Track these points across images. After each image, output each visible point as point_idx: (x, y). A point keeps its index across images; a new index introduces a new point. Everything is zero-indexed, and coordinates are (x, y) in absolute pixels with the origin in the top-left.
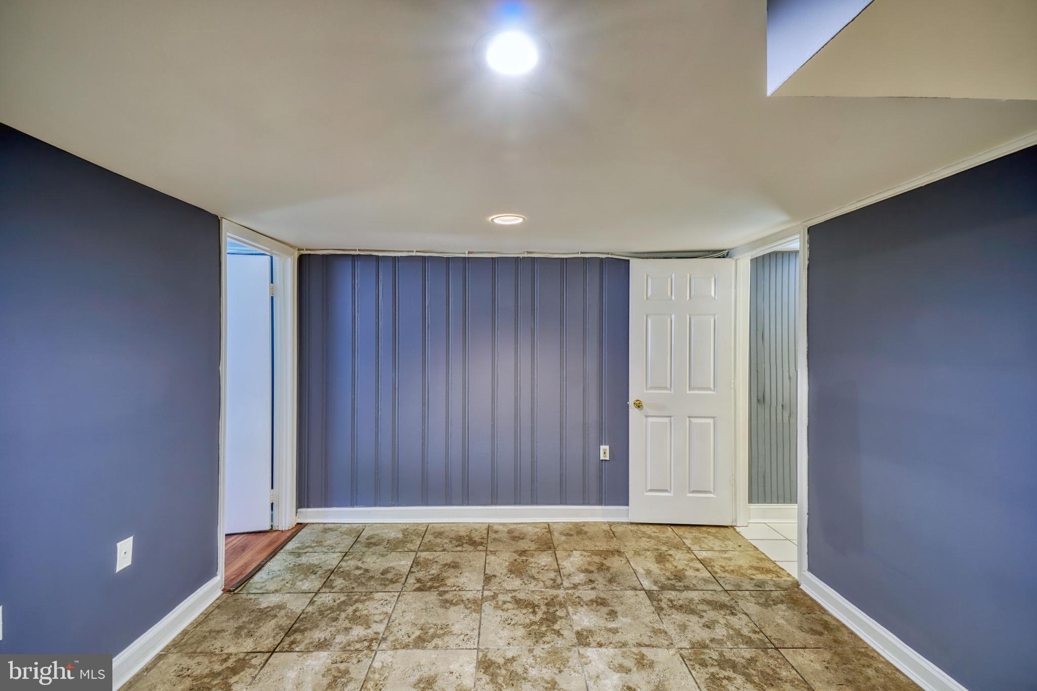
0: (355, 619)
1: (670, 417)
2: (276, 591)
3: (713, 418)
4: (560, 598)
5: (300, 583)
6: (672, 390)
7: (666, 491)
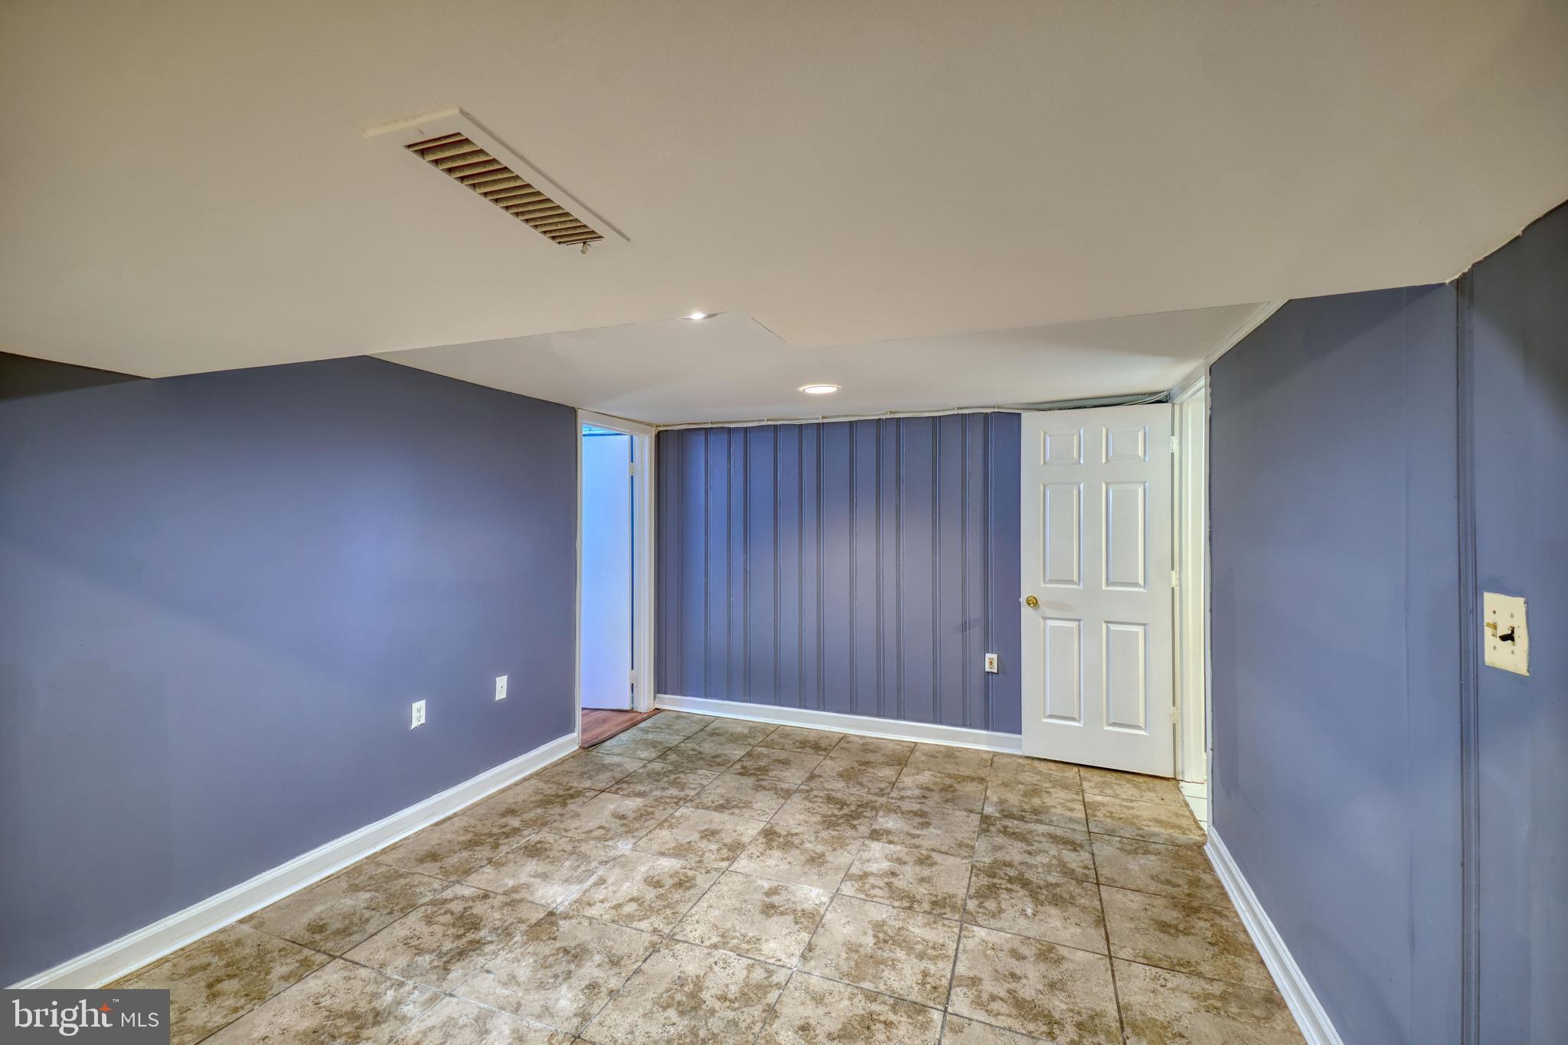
0: (674, 784)
1: (1079, 620)
2: (620, 755)
3: (1144, 625)
4: (878, 804)
5: (640, 752)
6: (1081, 585)
7: (1073, 719)
